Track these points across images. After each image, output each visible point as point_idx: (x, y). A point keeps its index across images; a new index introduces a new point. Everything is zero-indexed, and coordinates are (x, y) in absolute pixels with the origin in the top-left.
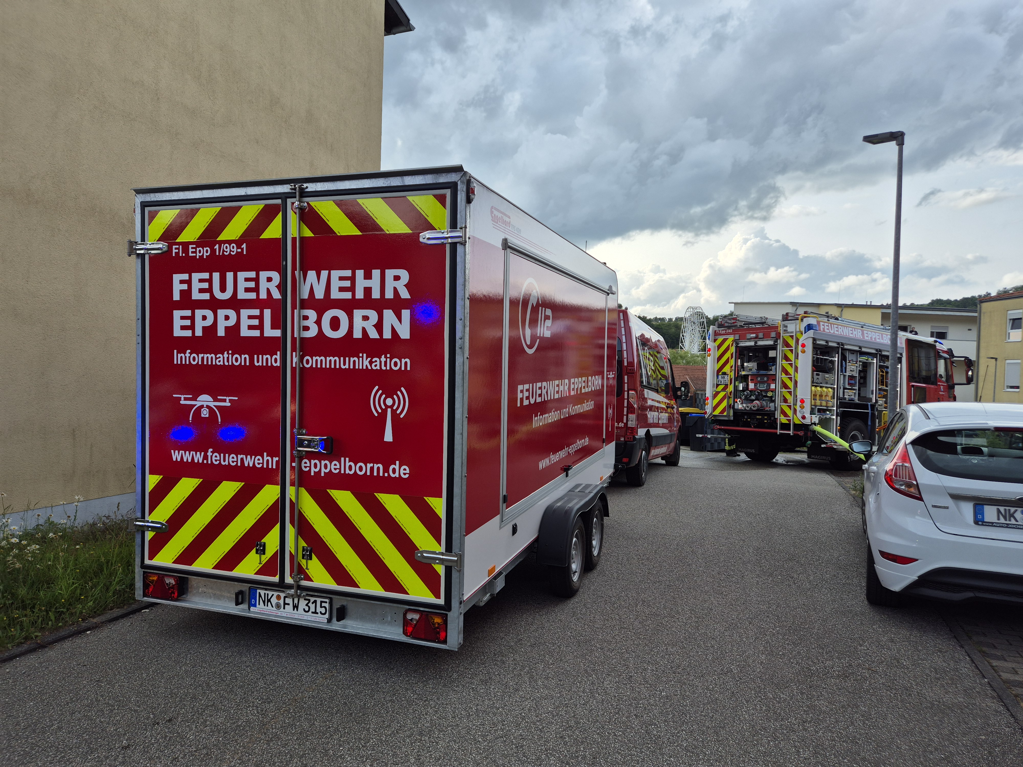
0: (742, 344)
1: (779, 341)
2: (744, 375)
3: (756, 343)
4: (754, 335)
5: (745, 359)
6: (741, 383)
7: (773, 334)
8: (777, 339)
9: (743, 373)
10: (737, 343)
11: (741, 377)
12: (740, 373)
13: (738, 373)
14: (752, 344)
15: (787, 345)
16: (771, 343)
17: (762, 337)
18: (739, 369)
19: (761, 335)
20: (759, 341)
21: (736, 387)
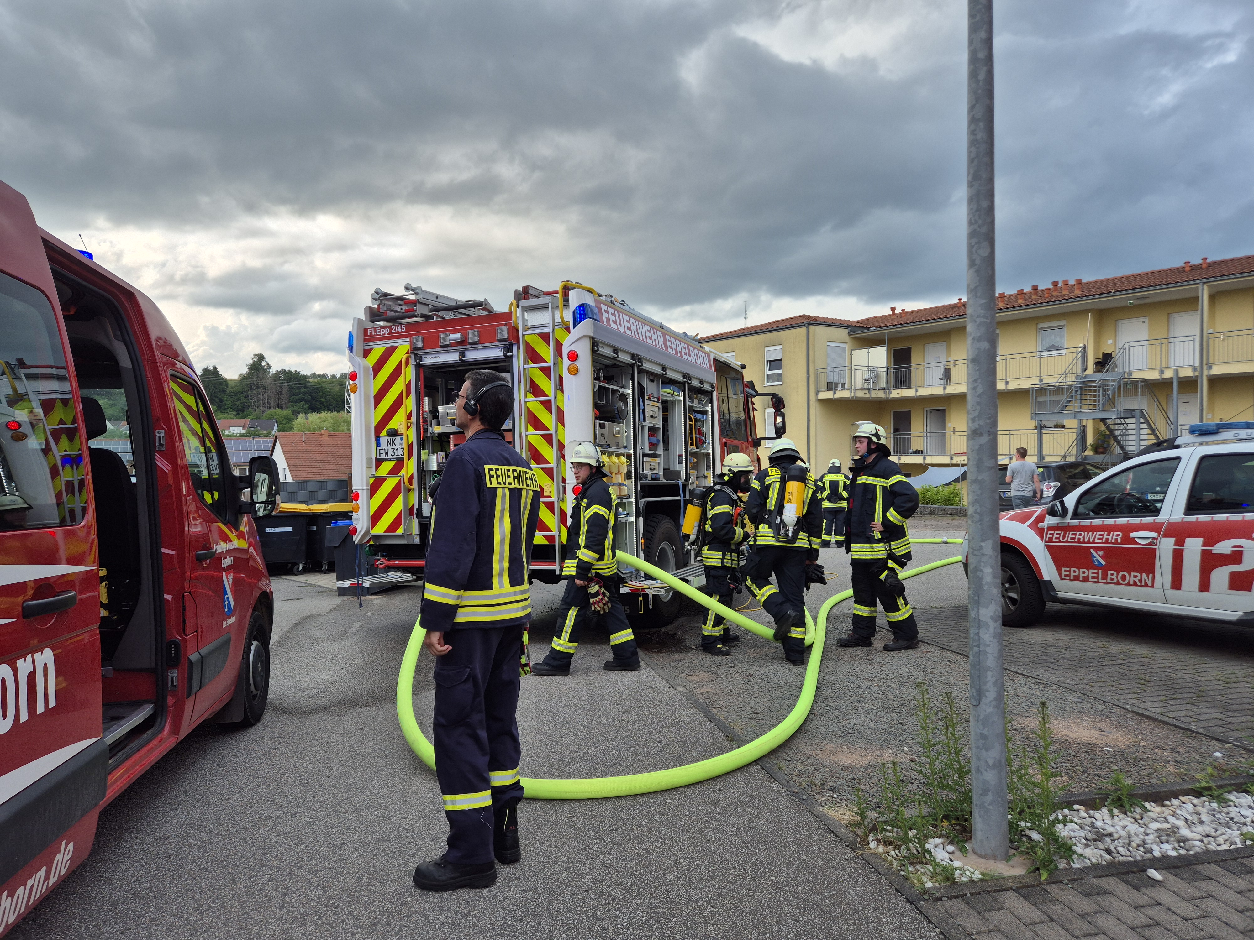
0: (430, 360)
1: (515, 348)
2: (440, 435)
3: (462, 354)
4: (457, 336)
5: (440, 397)
6: (433, 453)
7: (502, 333)
8: (511, 345)
9: (437, 429)
10: (419, 358)
11: (433, 441)
12: (430, 430)
13: (426, 431)
14: (453, 357)
15: (533, 356)
16: (497, 353)
17: (476, 339)
18: (428, 420)
19: (473, 336)
20: (468, 350)
21: (421, 466)
